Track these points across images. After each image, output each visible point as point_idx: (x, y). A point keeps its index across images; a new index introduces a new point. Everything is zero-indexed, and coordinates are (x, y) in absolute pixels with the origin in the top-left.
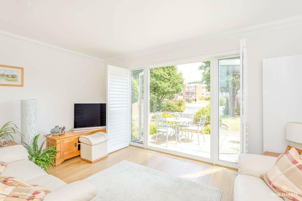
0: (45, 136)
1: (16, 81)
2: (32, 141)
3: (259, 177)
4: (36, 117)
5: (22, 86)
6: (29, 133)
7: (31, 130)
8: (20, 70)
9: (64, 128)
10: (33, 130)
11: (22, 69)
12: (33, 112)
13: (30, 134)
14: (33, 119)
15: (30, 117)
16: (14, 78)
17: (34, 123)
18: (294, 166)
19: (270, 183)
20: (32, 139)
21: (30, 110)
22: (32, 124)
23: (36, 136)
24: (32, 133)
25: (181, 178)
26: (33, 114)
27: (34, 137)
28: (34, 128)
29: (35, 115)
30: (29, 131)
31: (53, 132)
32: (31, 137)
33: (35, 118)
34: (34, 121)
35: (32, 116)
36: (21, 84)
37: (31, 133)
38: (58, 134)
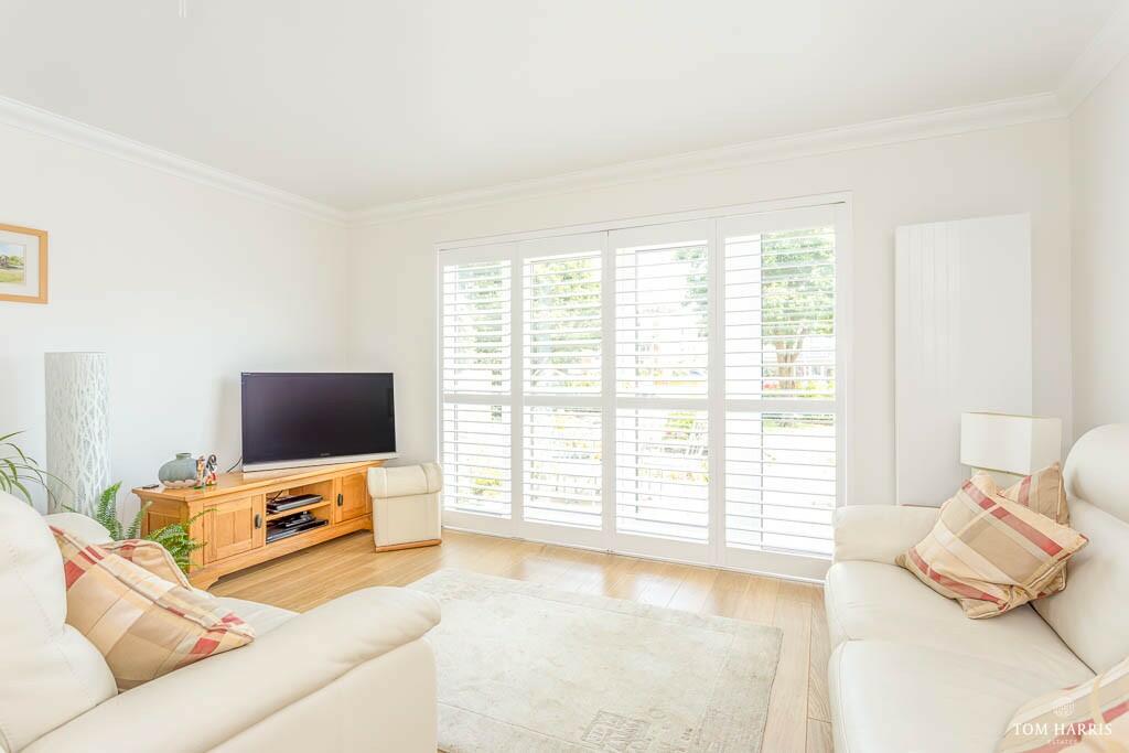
0: (134, 491)
1: (20, 280)
2: (91, 508)
3: (893, 561)
4: (106, 420)
5: (42, 298)
6: (81, 476)
7: (89, 467)
8: (35, 239)
9: (212, 461)
10: (96, 467)
11: (42, 236)
12: (97, 396)
13: (84, 479)
14: (97, 423)
15: (86, 418)
16: (12, 271)
17: (101, 439)
18: (985, 513)
19: (924, 567)
20: (93, 499)
21: (85, 390)
22: (92, 443)
23: (106, 488)
24: (93, 478)
25: (651, 606)
26: (96, 406)
27: (101, 492)
28: (102, 458)
29: (104, 409)
30: (84, 470)
31: (167, 475)
32: (88, 493)
33: (103, 422)
34: (99, 434)
35: (92, 413)
36: (37, 295)
37: (88, 479)
38: (192, 482)
